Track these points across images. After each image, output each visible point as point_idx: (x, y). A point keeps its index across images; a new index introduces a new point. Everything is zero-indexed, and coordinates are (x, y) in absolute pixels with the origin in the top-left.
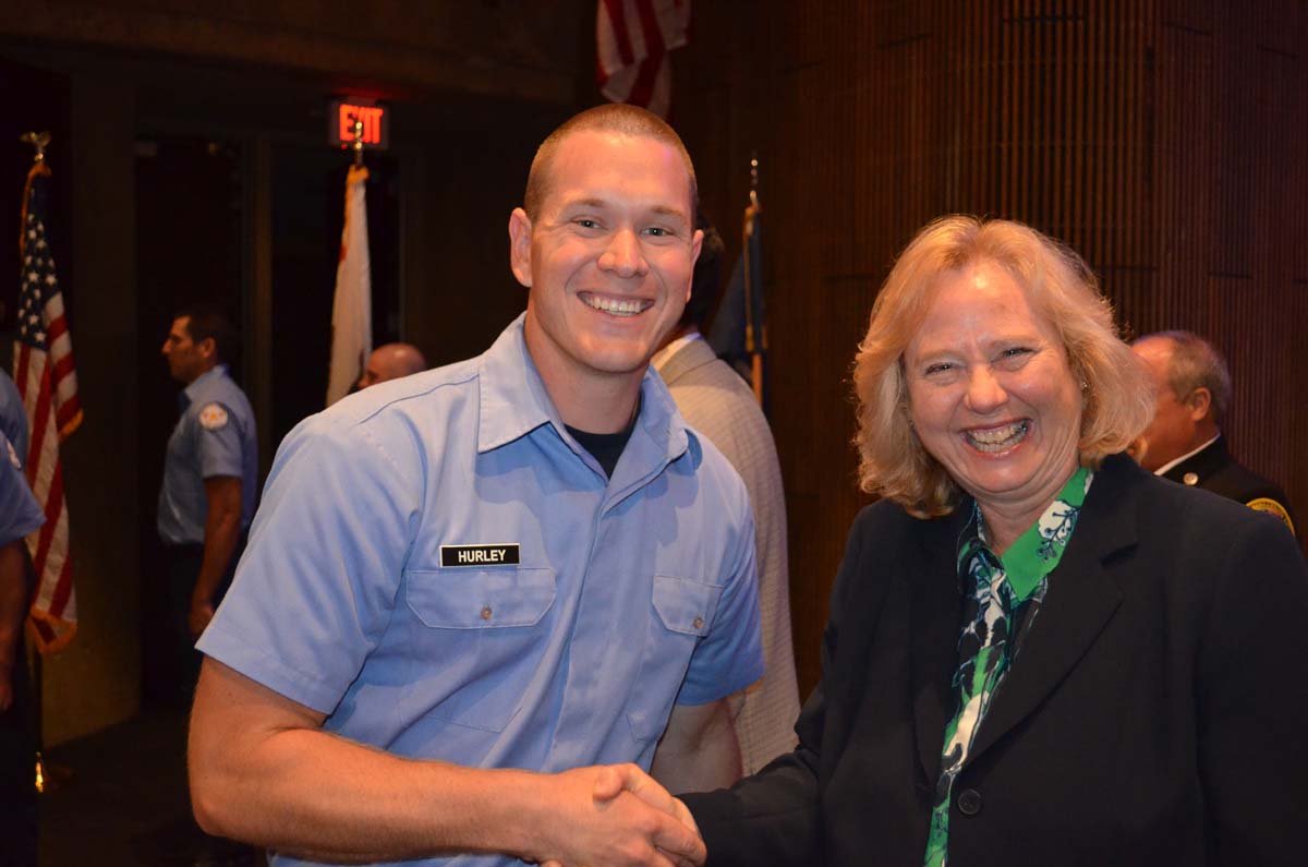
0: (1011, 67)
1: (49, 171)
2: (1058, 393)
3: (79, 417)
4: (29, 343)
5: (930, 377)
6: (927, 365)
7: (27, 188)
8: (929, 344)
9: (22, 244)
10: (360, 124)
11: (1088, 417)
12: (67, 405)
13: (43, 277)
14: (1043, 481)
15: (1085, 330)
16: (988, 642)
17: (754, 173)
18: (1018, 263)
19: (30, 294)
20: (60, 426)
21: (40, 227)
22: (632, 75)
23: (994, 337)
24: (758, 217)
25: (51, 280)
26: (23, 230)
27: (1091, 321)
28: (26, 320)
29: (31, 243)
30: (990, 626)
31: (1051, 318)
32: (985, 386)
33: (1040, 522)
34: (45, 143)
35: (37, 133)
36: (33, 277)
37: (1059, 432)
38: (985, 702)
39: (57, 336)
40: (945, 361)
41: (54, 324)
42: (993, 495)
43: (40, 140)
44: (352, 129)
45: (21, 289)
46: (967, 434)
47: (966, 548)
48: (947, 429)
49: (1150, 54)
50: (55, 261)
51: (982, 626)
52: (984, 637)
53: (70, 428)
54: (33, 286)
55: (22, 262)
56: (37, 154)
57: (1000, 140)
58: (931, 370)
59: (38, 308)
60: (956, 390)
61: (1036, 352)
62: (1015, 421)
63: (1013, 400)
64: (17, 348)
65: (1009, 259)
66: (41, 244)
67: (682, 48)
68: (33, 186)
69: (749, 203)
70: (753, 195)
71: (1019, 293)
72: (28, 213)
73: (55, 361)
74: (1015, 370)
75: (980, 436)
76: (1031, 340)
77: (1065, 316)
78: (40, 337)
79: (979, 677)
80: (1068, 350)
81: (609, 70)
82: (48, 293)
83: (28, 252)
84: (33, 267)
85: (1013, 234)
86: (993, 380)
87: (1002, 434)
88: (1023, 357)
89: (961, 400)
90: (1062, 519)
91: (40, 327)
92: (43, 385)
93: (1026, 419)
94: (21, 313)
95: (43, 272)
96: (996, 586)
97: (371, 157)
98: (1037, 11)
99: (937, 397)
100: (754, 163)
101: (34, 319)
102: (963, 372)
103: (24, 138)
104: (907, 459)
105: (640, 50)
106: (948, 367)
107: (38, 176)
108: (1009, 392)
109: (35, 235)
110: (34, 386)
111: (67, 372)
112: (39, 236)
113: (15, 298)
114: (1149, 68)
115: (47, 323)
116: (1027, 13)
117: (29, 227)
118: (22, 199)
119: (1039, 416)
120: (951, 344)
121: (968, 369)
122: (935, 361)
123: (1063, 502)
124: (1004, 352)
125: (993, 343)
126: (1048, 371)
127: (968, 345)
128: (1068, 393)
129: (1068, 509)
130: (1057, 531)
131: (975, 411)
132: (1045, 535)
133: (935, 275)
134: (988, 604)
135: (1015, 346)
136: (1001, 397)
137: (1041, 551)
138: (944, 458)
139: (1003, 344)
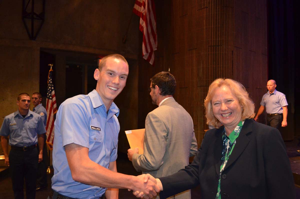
0: (210, 54)
1: (53, 70)
2: (237, 108)
4: (49, 98)
5: (215, 105)
7: (49, 73)
8: (215, 100)
9: (48, 82)
12: (55, 109)
13: (51, 88)
14: (235, 122)
15: (242, 97)
16: (227, 152)
18: (230, 86)
20: (54, 112)
21: (51, 79)
22: (148, 54)
23: (225, 98)
25: (53, 88)
27: (243, 96)
28: (48, 95)
29: (50, 82)
30: (227, 149)
31: (236, 95)
32: (224, 107)
33: (235, 129)
34: (52, 66)
36: (50, 88)
37: (237, 114)
38: (227, 162)
39: (53, 97)
40: (217, 102)
42: (226, 125)
43: (51, 65)
45: (48, 90)
46: (222, 114)
47: (223, 136)
48: (218, 114)
49: (232, 52)
50: (53, 85)
51: (226, 149)
54: (50, 89)
55: (48, 85)
56: (50, 67)
58: (215, 104)
59: (51, 93)
60: (219, 108)
61: (233, 101)
62: (229, 113)
63: (229, 109)
64: (47, 99)
65: (228, 85)
66: (51, 82)
67: (156, 50)
68: (50, 73)
71: (230, 91)
72: (49, 77)
73: (53, 101)
74: (229, 104)
75: (223, 115)
76: (232, 99)
77: (238, 95)
78: (51, 97)
79: (226, 158)
80: (239, 101)
81: (144, 54)
82: (52, 90)
85: (229, 81)
86: (226, 106)
87: (227, 115)
88: (231, 102)
89: (220, 109)
90: (238, 129)
91: (51, 96)
92: (51, 105)
93: (232, 112)
94: (48, 94)
95: (51, 87)
96: (228, 142)
98: (214, 45)
99: (216, 108)
100: (169, 69)
101: (50, 95)
103: (49, 65)
105: (149, 51)
107: (51, 71)
108: (228, 108)
109: (50, 81)
110: (50, 106)
111: (55, 103)
112: (51, 81)
113: (47, 91)
114: (232, 54)
115: (52, 95)
116: (213, 45)
117: (49, 79)
118: (48, 75)
119: (234, 112)
120: (218, 100)
121: (221, 103)
122: (216, 103)
123: (239, 126)
124: (227, 101)
125: (225, 100)
126: (235, 104)
127: (221, 100)
128: (239, 108)
129: (239, 127)
130: (238, 131)
131: (222, 111)
132: (235, 132)
133: (216, 88)
134: (227, 145)
135: (229, 100)
136: (227, 108)
137: (235, 134)
138: (218, 119)
139: (227, 99)
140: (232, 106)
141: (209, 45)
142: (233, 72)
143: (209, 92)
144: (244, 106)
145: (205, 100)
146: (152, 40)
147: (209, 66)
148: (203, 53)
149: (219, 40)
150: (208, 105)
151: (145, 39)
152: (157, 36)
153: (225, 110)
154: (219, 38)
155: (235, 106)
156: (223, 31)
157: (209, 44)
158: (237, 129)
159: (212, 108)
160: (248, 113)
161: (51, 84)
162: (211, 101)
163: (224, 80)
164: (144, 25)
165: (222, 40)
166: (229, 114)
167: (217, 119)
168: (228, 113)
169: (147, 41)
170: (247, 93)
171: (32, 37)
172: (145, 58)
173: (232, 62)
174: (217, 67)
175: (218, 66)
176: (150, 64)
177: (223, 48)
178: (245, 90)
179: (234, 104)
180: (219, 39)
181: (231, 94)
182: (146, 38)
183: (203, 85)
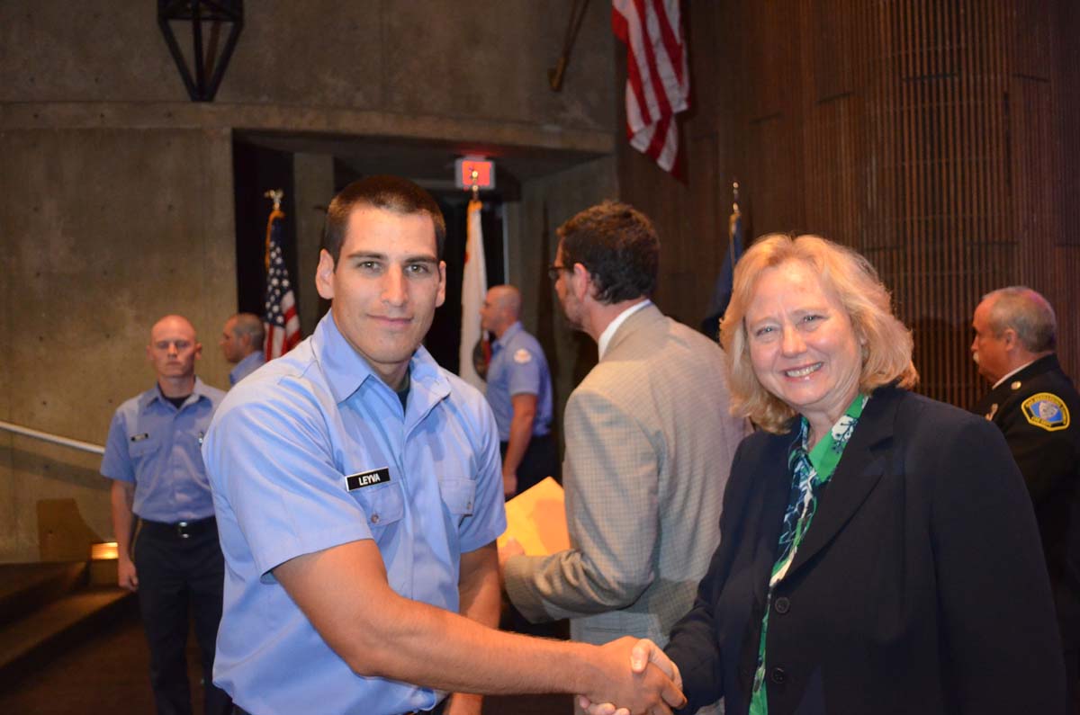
0: (909, 112)
1: (283, 215)
4: (273, 323)
5: (759, 337)
6: (757, 329)
7: (269, 225)
9: (268, 261)
10: (475, 173)
13: (280, 281)
16: (803, 516)
17: (735, 192)
18: (814, 262)
19: (273, 293)
21: (278, 250)
22: (652, 130)
23: (797, 308)
24: (739, 222)
25: (286, 283)
26: (268, 250)
28: (271, 310)
29: (273, 261)
30: (806, 505)
31: (837, 295)
32: (793, 340)
34: (280, 197)
35: (275, 190)
36: (275, 282)
39: (289, 318)
40: (768, 325)
41: (288, 311)
43: (276, 195)
44: (472, 177)
45: (267, 290)
46: (785, 373)
48: (772, 371)
49: (1006, 96)
50: (288, 270)
51: (803, 504)
52: (801, 512)
54: (274, 288)
55: (267, 273)
56: (274, 204)
57: (903, 160)
58: (759, 333)
59: (279, 301)
60: (775, 346)
61: (827, 318)
62: (813, 365)
64: (267, 326)
65: (809, 258)
66: (279, 261)
67: (684, 112)
68: (273, 223)
69: (733, 211)
70: (735, 207)
72: (271, 240)
73: (289, 334)
74: (812, 331)
75: (791, 374)
78: (280, 319)
79: (797, 539)
80: (850, 316)
81: (635, 128)
82: (284, 291)
83: (271, 266)
84: (274, 276)
86: (799, 337)
87: (805, 373)
88: (818, 322)
89: (778, 353)
90: (848, 426)
91: (280, 313)
93: (821, 363)
94: (268, 305)
95: (281, 278)
96: (810, 479)
97: (484, 196)
98: (926, 73)
100: (735, 185)
101: (276, 309)
102: (779, 333)
103: (267, 194)
104: (755, 392)
105: (655, 114)
106: (771, 330)
107: (276, 219)
108: (809, 345)
109: (274, 255)
110: (278, 351)
112: (278, 255)
113: (264, 296)
114: (1006, 107)
115: (284, 311)
116: (918, 74)
117: (271, 251)
118: (266, 234)
119: (830, 360)
120: (769, 314)
121: (782, 330)
122: (761, 326)
123: (848, 415)
124: (805, 318)
125: (796, 313)
126: (836, 332)
127: (780, 314)
128: (851, 344)
129: (851, 419)
130: (844, 434)
132: (835, 438)
134: (806, 490)
135: (811, 313)
136: (802, 348)
137: (833, 449)
138: (771, 390)
139: (803, 312)
140: (824, 340)
141: (904, 76)
142: (1009, 181)
144: (872, 337)
146: (666, 69)
147: (907, 165)
148: (878, 109)
149: (944, 51)
151: (637, 68)
152: (684, 53)
153: (797, 355)
154: (944, 44)
155: (836, 339)
156: (962, 11)
157: (904, 72)
158: (842, 428)
160: (886, 365)
161: (277, 267)
162: (744, 321)
163: (793, 239)
164: (630, 11)
165: (959, 49)
166: (812, 369)
167: (770, 393)
168: (806, 367)
169: (645, 74)
171: (202, 89)
172: (641, 143)
173: (1008, 139)
174: (940, 165)
175: (944, 161)
176: (660, 169)
177: (964, 85)
179: (831, 330)
180: (947, 49)
181: (819, 290)
182: (642, 62)
183: (882, 245)
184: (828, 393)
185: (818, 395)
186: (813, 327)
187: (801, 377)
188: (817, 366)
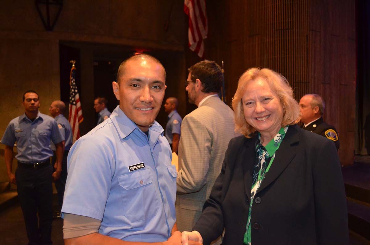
0: (277, 40)
1: (75, 69)
3: (82, 119)
4: (72, 104)
5: (247, 105)
7: (71, 72)
8: (247, 98)
9: (70, 84)
11: (284, 114)
12: (80, 117)
13: (75, 90)
16: (261, 168)
17: (223, 64)
18: (268, 78)
19: (72, 94)
20: (79, 121)
21: (74, 80)
22: (196, 44)
23: (262, 95)
25: (76, 91)
26: (70, 80)
30: (262, 164)
31: (275, 91)
32: (260, 107)
33: (274, 138)
34: (75, 63)
35: (73, 60)
36: (73, 90)
38: (261, 182)
39: (78, 103)
40: (251, 101)
41: (77, 100)
43: (73, 62)
45: (70, 93)
46: (256, 119)
47: (258, 146)
48: (251, 118)
49: (307, 36)
50: (77, 87)
51: (260, 164)
52: (260, 167)
53: (81, 121)
54: (73, 92)
55: (70, 87)
56: (73, 65)
58: (247, 104)
59: (74, 97)
60: (253, 109)
61: (272, 99)
62: (267, 116)
63: (267, 111)
64: (70, 105)
65: (266, 77)
66: (74, 84)
67: (206, 39)
71: (267, 85)
72: (72, 77)
73: (77, 108)
74: (266, 104)
75: (259, 119)
76: (271, 96)
77: (279, 91)
78: (74, 103)
79: (259, 177)
80: (280, 98)
81: (191, 44)
82: (76, 94)
83: (72, 85)
84: (73, 88)
85: (267, 71)
86: (262, 106)
87: (264, 119)
88: (269, 100)
89: (254, 111)
90: (279, 137)
91: (74, 101)
92: (75, 113)
93: (270, 115)
94: (70, 98)
95: (75, 89)
96: (264, 155)
98: (282, 28)
99: (249, 110)
100: (223, 62)
101: (73, 99)
102: (255, 104)
103: (70, 62)
104: (244, 125)
105: (197, 39)
106: (251, 103)
107: (73, 70)
108: (266, 109)
109: (73, 82)
110: (73, 113)
111: (80, 110)
112: (74, 82)
113: (69, 95)
114: (307, 39)
115: (76, 100)
116: (280, 28)
117: (72, 80)
118: (70, 74)
119: (273, 114)
120: (251, 97)
121: (256, 103)
122: (248, 102)
123: (279, 133)
124: (264, 99)
125: (261, 97)
126: (275, 104)
127: (255, 98)
128: (280, 109)
129: (281, 135)
130: (278, 140)
131: (257, 113)
132: (275, 141)
133: (248, 81)
134: (261, 159)
135: (266, 98)
136: (263, 110)
137: (275, 145)
139: (264, 97)
140: (271, 107)
141: (276, 29)
142: (307, 63)
143: (238, 87)
144: (287, 106)
145: (233, 98)
146: (200, 25)
147: (276, 57)
148: (268, 39)
149: (288, 21)
150: (237, 105)
151: (192, 25)
152: (207, 20)
153: (262, 112)
154: (288, 19)
155: (275, 106)
158: (277, 138)
159: (242, 110)
160: (291, 117)
161: (74, 85)
162: (242, 100)
163: (260, 70)
164: (190, 5)
165: (293, 21)
166: (266, 117)
168: (265, 116)
169: (194, 27)
170: (290, 88)
171: (49, 28)
172: (193, 49)
173: (307, 49)
177: (295, 32)
178: (288, 84)
179: (273, 103)
180: (289, 21)
181: (269, 89)
182: (194, 23)
184: (272, 126)
185: (268, 127)
186: (267, 102)
187: (262, 120)
188: (268, 116)
